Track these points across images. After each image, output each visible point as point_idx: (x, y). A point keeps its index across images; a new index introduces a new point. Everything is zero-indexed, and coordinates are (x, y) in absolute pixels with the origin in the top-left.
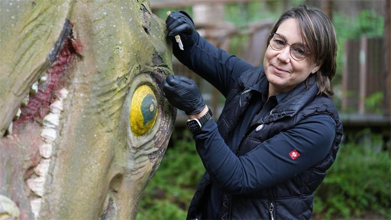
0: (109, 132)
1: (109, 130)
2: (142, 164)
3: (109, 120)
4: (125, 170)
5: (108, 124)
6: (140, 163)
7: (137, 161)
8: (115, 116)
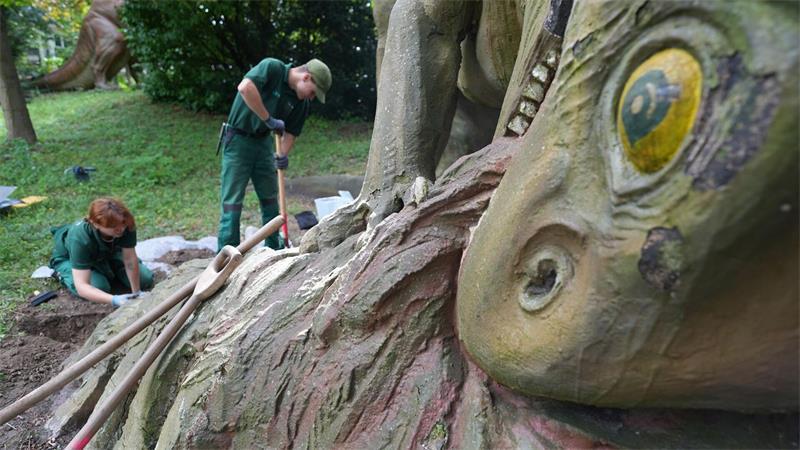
0: (561, 146)
1: (561, 142)
2: (624, 233)
3: (562, 124)
4: (590, 228)
5: (560, 131)
6: (621, 228)
7: (617, 223)
8: (574, 117)
